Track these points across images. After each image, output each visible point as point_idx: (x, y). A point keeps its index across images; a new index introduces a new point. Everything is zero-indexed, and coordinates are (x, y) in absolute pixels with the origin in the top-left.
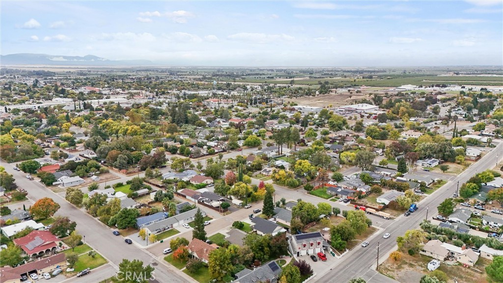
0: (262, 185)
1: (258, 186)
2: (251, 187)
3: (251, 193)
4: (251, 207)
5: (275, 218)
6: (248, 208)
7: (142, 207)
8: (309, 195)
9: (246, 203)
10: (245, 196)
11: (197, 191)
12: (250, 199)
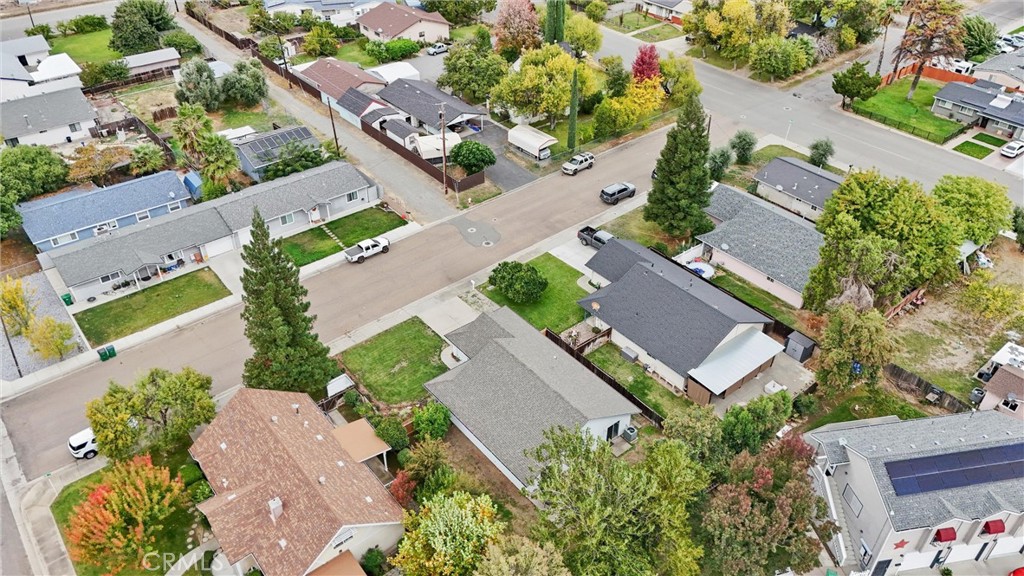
0: (646, 65)
1: (628, 67)
2: (597, 65)
3: (597, 98)
4: (590, 166)
5: (709, 250)
6: (576, 172)
7: (121, 135)
8: (851, 115)
9: (571, 145)
10: (567, 112)
11: (370, 70)
12: (588, 126)
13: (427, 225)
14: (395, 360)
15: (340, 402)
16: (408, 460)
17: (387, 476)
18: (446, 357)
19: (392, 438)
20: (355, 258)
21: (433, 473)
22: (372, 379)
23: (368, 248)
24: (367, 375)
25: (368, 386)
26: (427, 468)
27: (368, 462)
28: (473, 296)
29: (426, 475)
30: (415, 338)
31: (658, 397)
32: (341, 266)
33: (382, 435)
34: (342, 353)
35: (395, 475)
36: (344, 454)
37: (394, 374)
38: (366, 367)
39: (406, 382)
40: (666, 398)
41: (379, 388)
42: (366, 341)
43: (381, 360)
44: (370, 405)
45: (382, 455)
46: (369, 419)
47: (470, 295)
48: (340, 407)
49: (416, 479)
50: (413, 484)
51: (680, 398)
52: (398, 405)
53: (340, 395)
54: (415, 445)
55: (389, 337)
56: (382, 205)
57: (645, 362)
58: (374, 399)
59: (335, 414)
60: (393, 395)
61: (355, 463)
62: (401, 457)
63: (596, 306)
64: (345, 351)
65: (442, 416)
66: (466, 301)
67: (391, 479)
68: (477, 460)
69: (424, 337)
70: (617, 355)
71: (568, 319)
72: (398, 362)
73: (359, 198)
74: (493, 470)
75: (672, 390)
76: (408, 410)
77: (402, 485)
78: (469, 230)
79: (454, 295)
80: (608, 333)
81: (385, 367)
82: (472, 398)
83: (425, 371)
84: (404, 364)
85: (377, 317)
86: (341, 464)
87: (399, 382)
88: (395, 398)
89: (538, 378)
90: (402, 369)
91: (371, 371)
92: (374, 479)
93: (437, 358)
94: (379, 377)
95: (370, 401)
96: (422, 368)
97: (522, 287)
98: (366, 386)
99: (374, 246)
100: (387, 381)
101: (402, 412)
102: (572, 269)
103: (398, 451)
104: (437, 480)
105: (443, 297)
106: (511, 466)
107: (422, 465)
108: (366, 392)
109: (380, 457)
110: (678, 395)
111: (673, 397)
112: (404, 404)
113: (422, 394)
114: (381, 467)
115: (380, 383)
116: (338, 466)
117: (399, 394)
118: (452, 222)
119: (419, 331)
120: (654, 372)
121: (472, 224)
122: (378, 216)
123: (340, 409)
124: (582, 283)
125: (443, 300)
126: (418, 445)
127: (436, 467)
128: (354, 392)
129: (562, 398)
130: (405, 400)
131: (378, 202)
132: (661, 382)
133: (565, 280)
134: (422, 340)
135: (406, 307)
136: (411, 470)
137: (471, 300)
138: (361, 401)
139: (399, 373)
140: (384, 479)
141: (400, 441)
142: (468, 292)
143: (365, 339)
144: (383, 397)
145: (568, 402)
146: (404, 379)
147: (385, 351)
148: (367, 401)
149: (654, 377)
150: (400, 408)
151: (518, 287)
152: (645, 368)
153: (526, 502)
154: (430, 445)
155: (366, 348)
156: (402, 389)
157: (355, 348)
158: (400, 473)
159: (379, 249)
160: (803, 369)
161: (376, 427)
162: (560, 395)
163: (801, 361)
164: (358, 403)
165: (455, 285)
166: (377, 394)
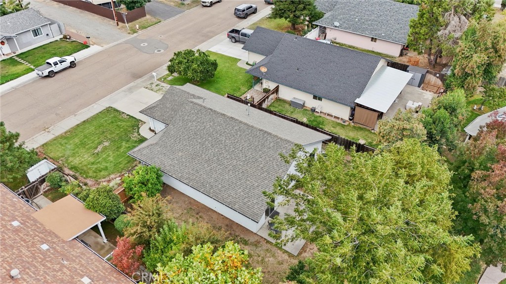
13: (106, 46)
14: (96, 142)
15: (44, 187)
16: (127, 224)
17: (107, 248)
18: (144, 131)
19: (104, 207)
20: (46, 73)
21: (159, 232)
22: (76, 161)
23: (56, 64)
24: (71, 159)
25: (72, 168)
26: (150, 228)
27: (81, 239)
28: (157, 86)
29: (150, 236)
30: (112, 122)
31: (332, 129)
32: (34, 81)
33: (93, 207)
34: (43, 145)
35: (115, 243)
36: (48, 235)
37: (98, 154)
38: (68, 153)
39: (111, 159)
40: (338, 128)
41: (85, 168)
42: (66, 133)
43: (83, 144)
44: (75, 182)
45: (97, 225)
46: (76, 195)
47: (154, 86)
48: (45, 192)
49: (139, 244)
50: (139, 249)
51: (349, 125)
52: (107, 179)
53: (42, 180)
54: (132, 208)
55: (87, 125)
56: (65, 37)
57: (311, 107)
58: (80, 178)
59: (40, 200)
60: (100, 171)
61: (64, 242)
62: (118, 224)
63: (264, 70)
64: (45, 144)
65: (154, 176)
66: (152, 90)
67: (112, 249)
68: (198, 210)
69: (120, 120)
70: (287, 106)
71: (240, 89)
72: (100, 143)
73: (44, 34)
74: (215, 216)
75: (339, 121)
76: (118, 180)
77: (125, 253)
78: (142, 45)
79: (141, 87)
80: (276, 90)
81: (88, 149)
82: (180, 154)
83: (127, 145)
84: (106, 144)
85: (74, 113)
86: (45, 247)
87: (104, 159)
88: (103, 173)
89: (241, 122)
90: (105, 148)
91: (73, 155)
92: (91, 254)
93: (136, 134)
94: (83, 158)
95: (76, 179)
96: (124, 144)
97: (198, 66)
98: (71, 169)
99: (61, 62)
100: (92, 160)
101: (111, 184)
102: (231, 57)
103: (114, 220)
104: (164, 239)
105: (130, 90)
106: (236, 207)
107: (144, 226)
108: (71, 173)
109: (95, 228)
110: (347, 124)
111: (343, 126)
112: (112, 176)
113: (128, 165)
114: (99, 239)
115: (85, 163)
116: (40, 251)
117: (106, 169)
118: (126, 42)
119: (115, 117)
120: (321, 112)
121: (143, 41)
122: (63, 44)
123: (46, 194)
124: (241, 65)
125: (132, 92)
126: (134, 206)
127: (160, 225)
128: (57, 174)
129: (270, 134)
130: (113, 173)
131: (62, 36)
132: (328, 117)
133: (227, 65)
134: (119, 123)
135: (100, 102)
136: (132, 235)
137: (155, 88)
138: (66, 181)
139: (102, 151)
140: (103, 252)
141: (114, 209)
142: (152, 84)
143: (65, 131)
144: (90, 175)
145: (276, 136)
146: (108, 156)
147: (85, 137)
148: (72, 179)
149: (322, 115)
150: (109, 181)
151: (195, 66)
152: (313, 110)
153: (257, 238)
154: (147, 202)
155: (66, 138)
156: (108, 165)
157: (55, 139)
158: (120, 241)
159: (66, 64)
160: (423, 91)
161: (84, 200)
162: (266, 132)
163: (419, 86)
164: (63, 184)
165: (139, 81)
166: (84, 173)
